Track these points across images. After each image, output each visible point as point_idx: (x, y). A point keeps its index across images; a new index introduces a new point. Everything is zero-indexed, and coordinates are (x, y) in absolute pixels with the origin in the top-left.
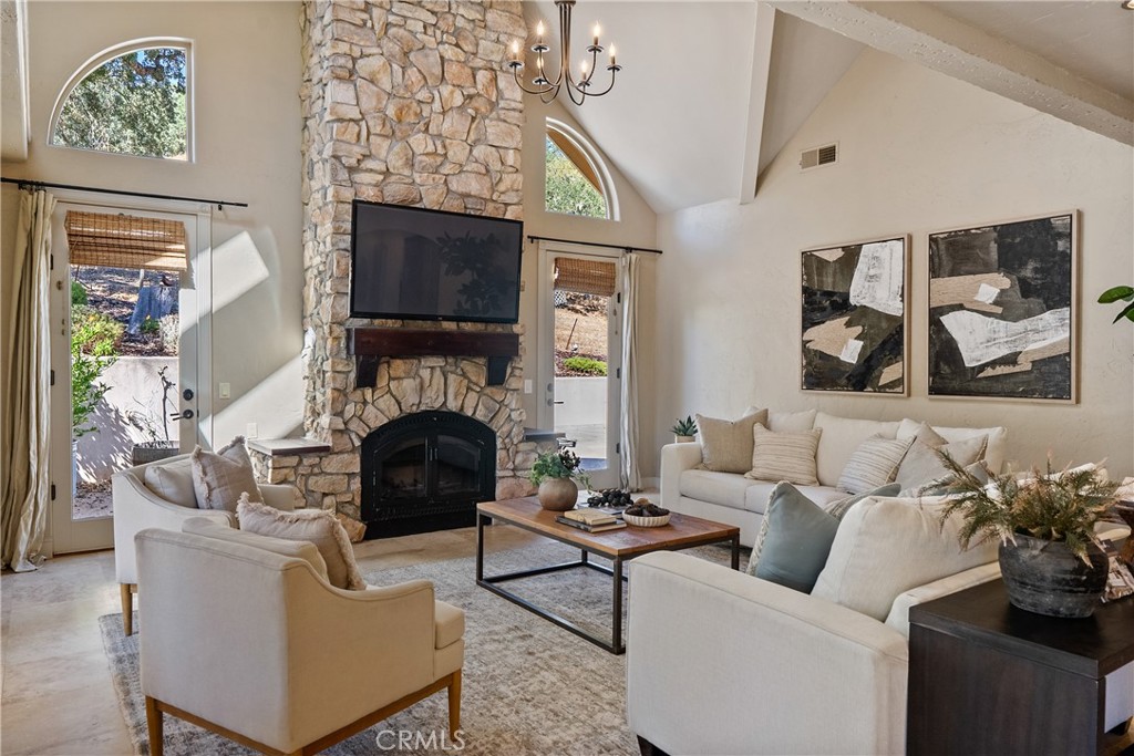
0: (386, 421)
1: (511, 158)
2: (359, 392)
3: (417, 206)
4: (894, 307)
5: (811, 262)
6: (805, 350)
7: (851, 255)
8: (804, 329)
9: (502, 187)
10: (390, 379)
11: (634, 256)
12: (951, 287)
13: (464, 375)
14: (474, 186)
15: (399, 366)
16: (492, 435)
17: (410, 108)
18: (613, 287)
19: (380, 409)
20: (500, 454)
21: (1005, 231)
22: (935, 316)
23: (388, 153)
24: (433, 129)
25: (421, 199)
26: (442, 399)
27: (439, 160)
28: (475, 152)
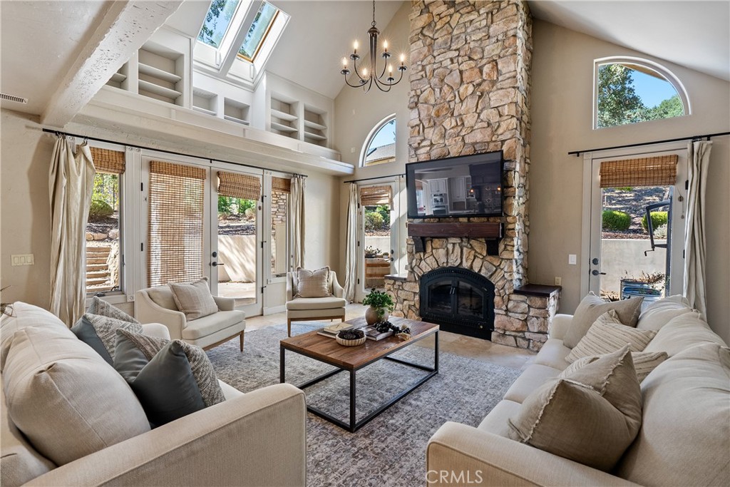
0: (430, 269)
1: (507, 110)
2: (418, 254)
3: (449, 156)
9: (500, 131)
10: (432, 248)
13: (472, 248)
14: (478, 136)
15: (437, 243)
16: (493, 286)
17: (443, 107)
19: (428, 265)
20: (497, 299)
23: (432, 134)
24: (456, 113)
25: (449, 153)
26: (459, 261)
27: (459, 128)
28: (482, 117)
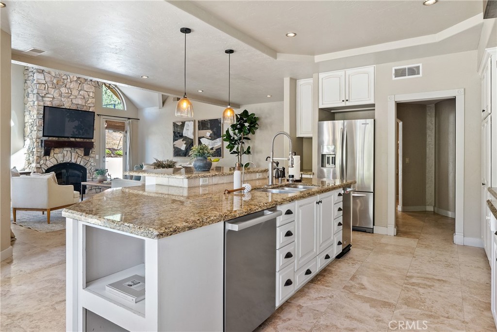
0: (53, 165)
1: (91, 94)
2: (45, 157)
3: (63, 107)
4: (192, 137)
5: (175, 124)
6: (174, 147)
7: (183, 124)
8: (174, 141)
9: (89, 102)
10: (54, 153)
11: (130, 120)
12: (202, 133)
13: (77, 153)
14: (80, 102)
15: (57, 150)
16: (86, 169)
17: (60, 80)
18: (124, 129)
19: (51, 162)
20: (88, 175)
21: (211, 121)
22: (199, 138)
23: (54, 93)
24: (67, 86)
25: (64, 105)
26: (70, 159)
27: (69, 95)
28: (80, 93)
